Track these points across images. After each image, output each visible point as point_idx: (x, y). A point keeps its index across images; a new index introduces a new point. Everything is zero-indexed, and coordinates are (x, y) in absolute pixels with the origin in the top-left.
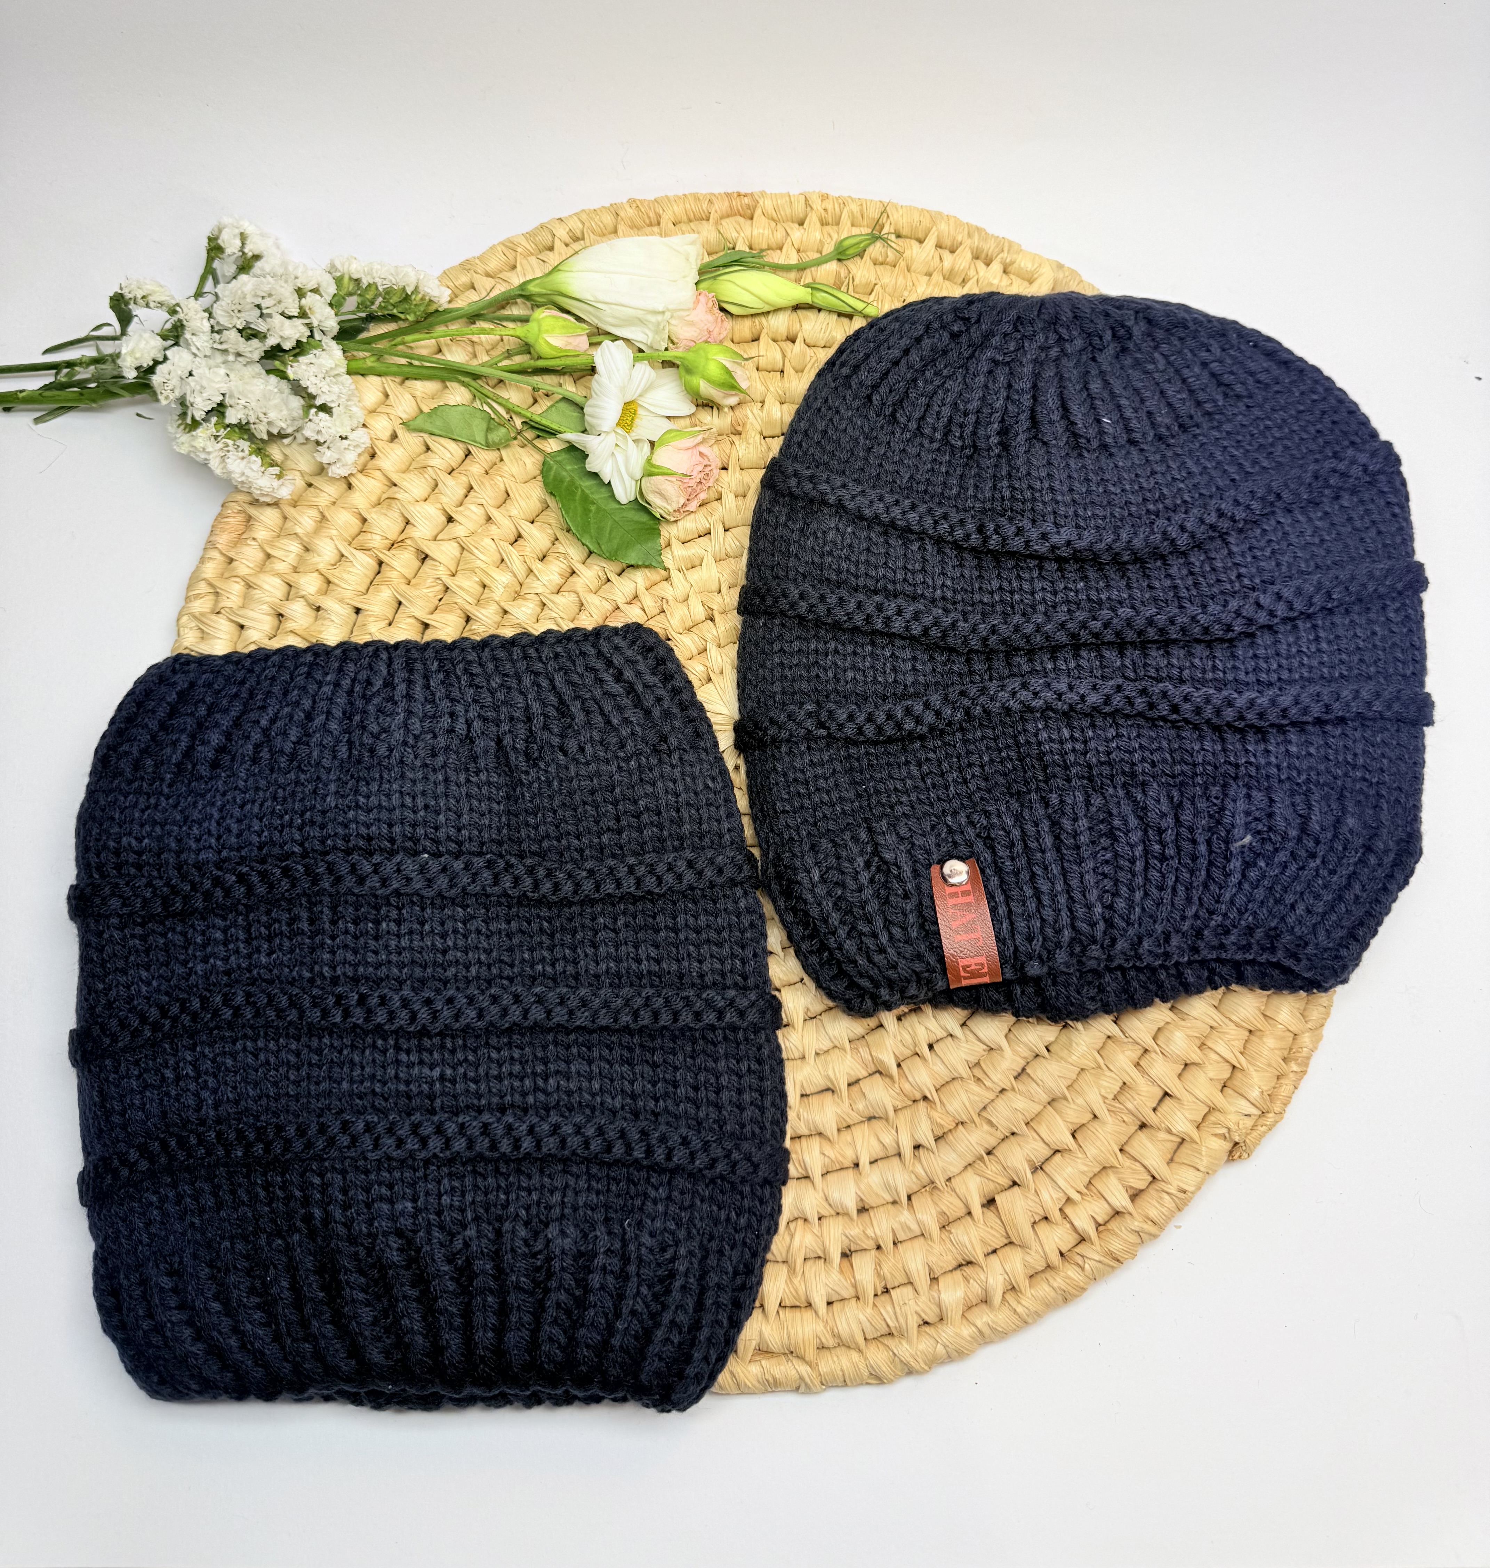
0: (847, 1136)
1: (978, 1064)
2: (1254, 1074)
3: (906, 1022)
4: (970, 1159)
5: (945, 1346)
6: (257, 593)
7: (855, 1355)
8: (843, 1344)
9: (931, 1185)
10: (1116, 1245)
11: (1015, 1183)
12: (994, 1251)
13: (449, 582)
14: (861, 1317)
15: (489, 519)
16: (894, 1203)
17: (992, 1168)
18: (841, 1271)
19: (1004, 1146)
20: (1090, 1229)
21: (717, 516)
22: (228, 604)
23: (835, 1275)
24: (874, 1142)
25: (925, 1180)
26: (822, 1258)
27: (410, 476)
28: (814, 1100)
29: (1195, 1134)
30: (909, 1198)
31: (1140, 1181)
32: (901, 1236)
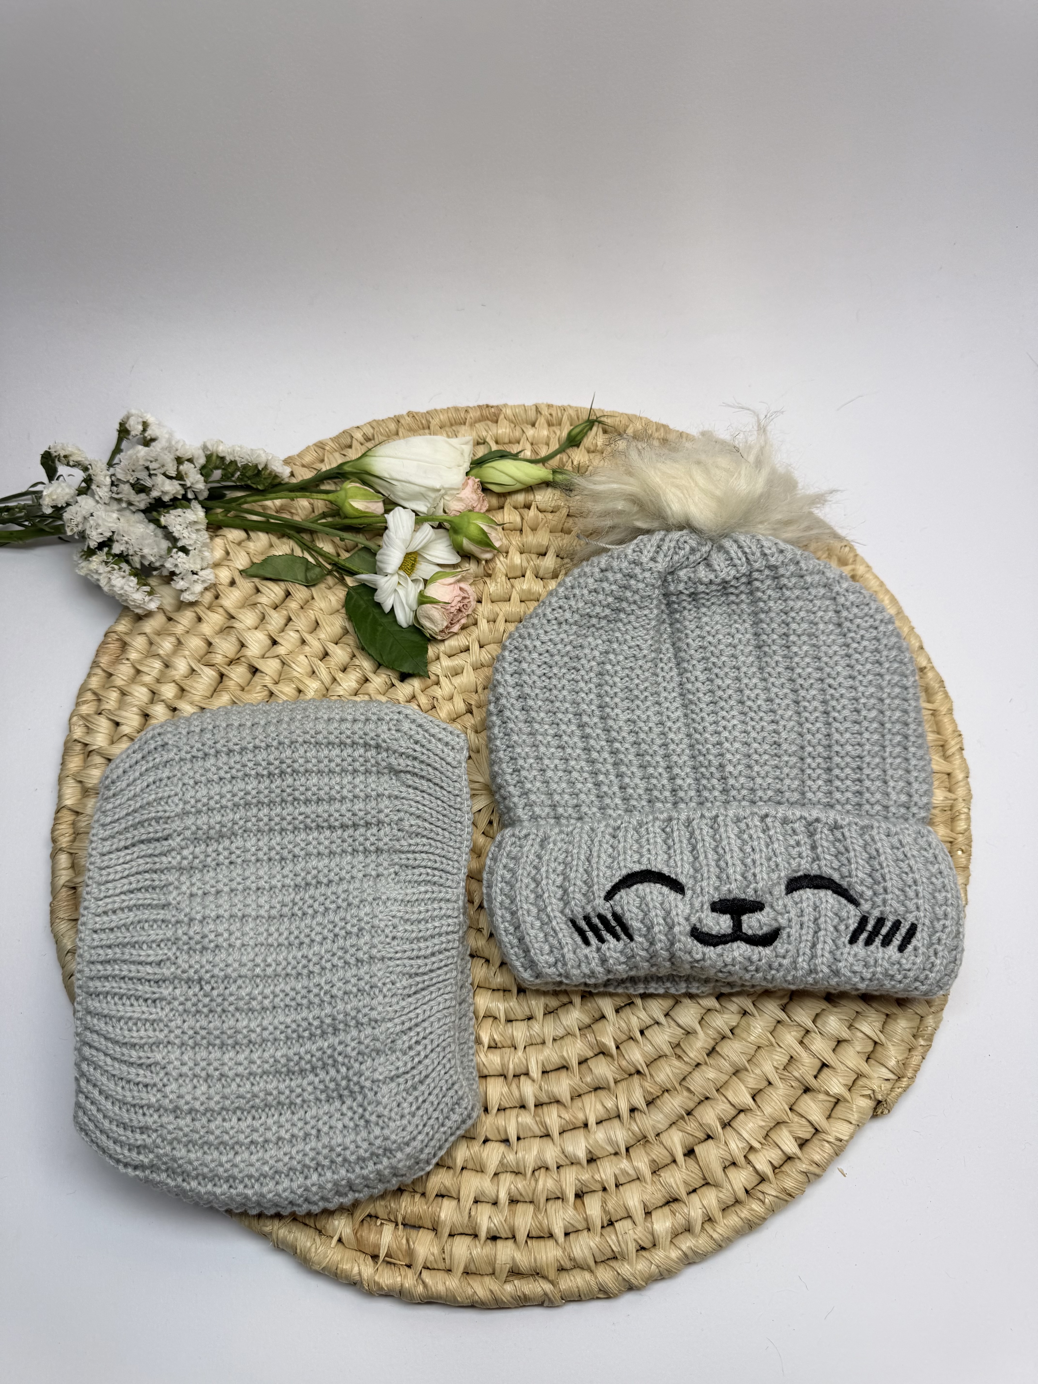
0: (578, 1103)
1: (678, 1045)
2: (891, 1048)
3: (623, 1014)
4: (674, 1119)
5: (658, 1266)
6: (129, 699)
7: (587, 1275)
8: (578, 1266)
9: (643, 1140)
10: (789, 1184)
11: (709, 1137)
12: (694, 1191)
13: (274, 689)
14: (592, 1244)
15: (303, 642)
16: (616, 1154)
17: (691, 1126)
18: (575, 1208)
19: (701, 1108)
20: (768, 1171)
21: (474, 636)
22: (107, 707)
23: (571, 1212)
24: (599, 1107)
25: (640, 1136)
26: (560, 1198)
27: (245, 610)
28: (552, 1076)
29: (847, 1095)
30: (627, 1150)
31: (805, 1133)
32: (622, 1180)
